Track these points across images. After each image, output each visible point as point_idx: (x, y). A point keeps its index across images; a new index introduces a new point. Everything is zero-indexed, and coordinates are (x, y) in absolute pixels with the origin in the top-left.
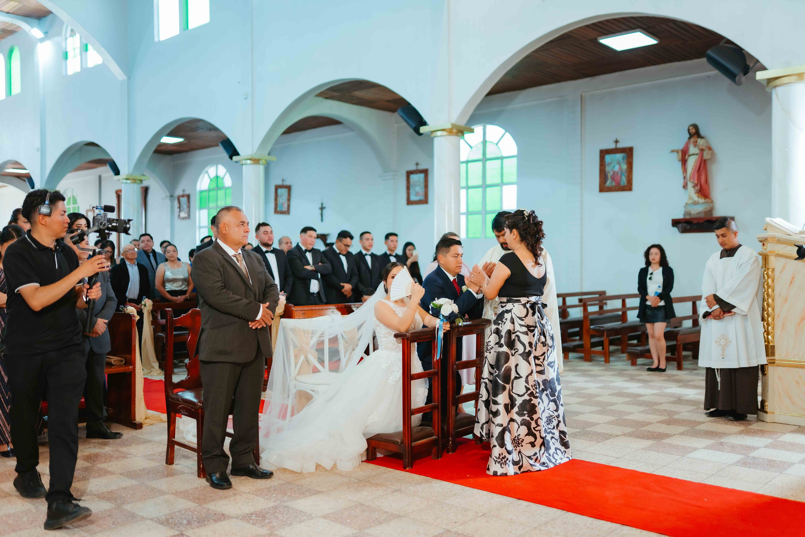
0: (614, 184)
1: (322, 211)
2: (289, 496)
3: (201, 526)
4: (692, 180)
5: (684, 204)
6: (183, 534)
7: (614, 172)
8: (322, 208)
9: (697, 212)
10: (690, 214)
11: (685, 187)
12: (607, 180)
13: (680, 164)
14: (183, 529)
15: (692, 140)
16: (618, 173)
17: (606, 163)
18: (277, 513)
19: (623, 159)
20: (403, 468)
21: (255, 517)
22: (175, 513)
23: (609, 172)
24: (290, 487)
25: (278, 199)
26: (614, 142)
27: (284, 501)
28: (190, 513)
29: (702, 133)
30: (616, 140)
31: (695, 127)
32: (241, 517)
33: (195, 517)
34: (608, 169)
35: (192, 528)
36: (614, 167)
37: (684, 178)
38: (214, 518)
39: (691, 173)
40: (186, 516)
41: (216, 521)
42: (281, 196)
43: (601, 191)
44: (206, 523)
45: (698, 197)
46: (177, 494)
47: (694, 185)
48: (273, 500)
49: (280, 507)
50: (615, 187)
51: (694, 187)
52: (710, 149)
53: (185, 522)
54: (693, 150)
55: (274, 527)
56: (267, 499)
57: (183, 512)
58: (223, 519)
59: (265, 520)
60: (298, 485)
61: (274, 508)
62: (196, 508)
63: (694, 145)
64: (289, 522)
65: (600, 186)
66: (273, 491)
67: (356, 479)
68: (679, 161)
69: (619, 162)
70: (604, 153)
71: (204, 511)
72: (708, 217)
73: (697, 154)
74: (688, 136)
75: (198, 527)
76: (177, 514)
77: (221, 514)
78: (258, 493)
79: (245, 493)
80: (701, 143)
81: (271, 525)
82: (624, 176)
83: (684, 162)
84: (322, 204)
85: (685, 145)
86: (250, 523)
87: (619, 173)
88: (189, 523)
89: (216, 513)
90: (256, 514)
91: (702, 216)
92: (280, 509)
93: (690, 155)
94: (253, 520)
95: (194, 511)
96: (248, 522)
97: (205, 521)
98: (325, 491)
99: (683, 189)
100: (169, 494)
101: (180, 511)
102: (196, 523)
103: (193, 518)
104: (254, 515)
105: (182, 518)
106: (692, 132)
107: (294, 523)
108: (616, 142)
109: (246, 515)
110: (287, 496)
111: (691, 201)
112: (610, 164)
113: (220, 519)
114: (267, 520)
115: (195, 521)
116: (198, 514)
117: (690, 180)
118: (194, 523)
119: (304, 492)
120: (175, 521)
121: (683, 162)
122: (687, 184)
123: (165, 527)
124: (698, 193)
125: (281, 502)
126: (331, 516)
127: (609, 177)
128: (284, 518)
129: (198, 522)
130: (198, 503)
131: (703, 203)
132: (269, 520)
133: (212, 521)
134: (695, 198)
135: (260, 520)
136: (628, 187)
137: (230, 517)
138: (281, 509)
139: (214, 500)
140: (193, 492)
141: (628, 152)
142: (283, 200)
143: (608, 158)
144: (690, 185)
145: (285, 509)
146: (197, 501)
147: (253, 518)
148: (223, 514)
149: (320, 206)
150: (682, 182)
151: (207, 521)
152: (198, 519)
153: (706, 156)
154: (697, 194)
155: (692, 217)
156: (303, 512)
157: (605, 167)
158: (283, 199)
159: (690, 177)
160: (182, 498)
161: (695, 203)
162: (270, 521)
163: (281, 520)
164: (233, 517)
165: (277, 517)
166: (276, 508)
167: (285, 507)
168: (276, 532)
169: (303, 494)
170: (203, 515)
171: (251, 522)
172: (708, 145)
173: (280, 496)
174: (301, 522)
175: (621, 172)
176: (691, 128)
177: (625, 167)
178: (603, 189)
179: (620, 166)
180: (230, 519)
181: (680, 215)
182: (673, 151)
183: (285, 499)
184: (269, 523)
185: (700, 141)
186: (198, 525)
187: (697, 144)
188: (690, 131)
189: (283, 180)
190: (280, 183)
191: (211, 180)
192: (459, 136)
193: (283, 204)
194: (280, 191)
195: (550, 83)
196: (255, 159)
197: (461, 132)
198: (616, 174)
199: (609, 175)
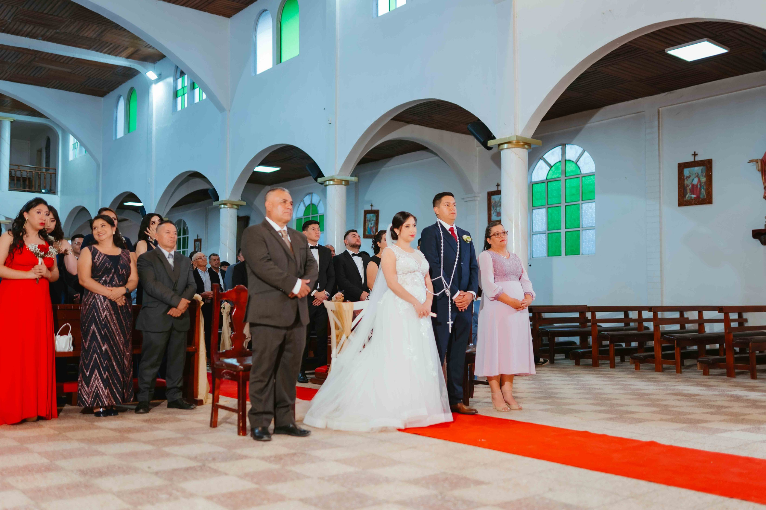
0: (693, 197)
7: (693, 185)
12: (687, 194)
13: (760, 173)
16: (697, 185)
17: (685, 177)
19: (702, 172)
23: (688, 186)
25: (367, 223)
26: (693, 155)
30: (695, 152)
34: (686, 182)
36: (693, 180)
37: (765, 188)
42: (370, 221)
43: (680, 204)
50: (695, 200)
65: (679, 200)
68: (759, 171)
69: (698, 175)
70: (682, 167)
82: (703, 188)
85: (765, 155)
87: (699, 186)
99: (764, 200)
108: (695, 155)
112: (689, 177)
121: (763, 172)
127: (688, 191)
136: (708, 200)
141: (707, 165)
143: (686, 172)
157: (684, 181)
158: (371, 224)
175: (700, 185)
177: (703, 180)
178: (682, 202)
179: (699, 179)
181: (760, 226)
182: (751, 161)
189: (372, 206)
190: (369, 208)
191: (306, 208)
192: (526, 149)
193: (371, 228)
194: (369, 216)
195: (627, 100)
196: (338, 180)
197: (527, 145)
198: (695, 187)
199: (688, 188)
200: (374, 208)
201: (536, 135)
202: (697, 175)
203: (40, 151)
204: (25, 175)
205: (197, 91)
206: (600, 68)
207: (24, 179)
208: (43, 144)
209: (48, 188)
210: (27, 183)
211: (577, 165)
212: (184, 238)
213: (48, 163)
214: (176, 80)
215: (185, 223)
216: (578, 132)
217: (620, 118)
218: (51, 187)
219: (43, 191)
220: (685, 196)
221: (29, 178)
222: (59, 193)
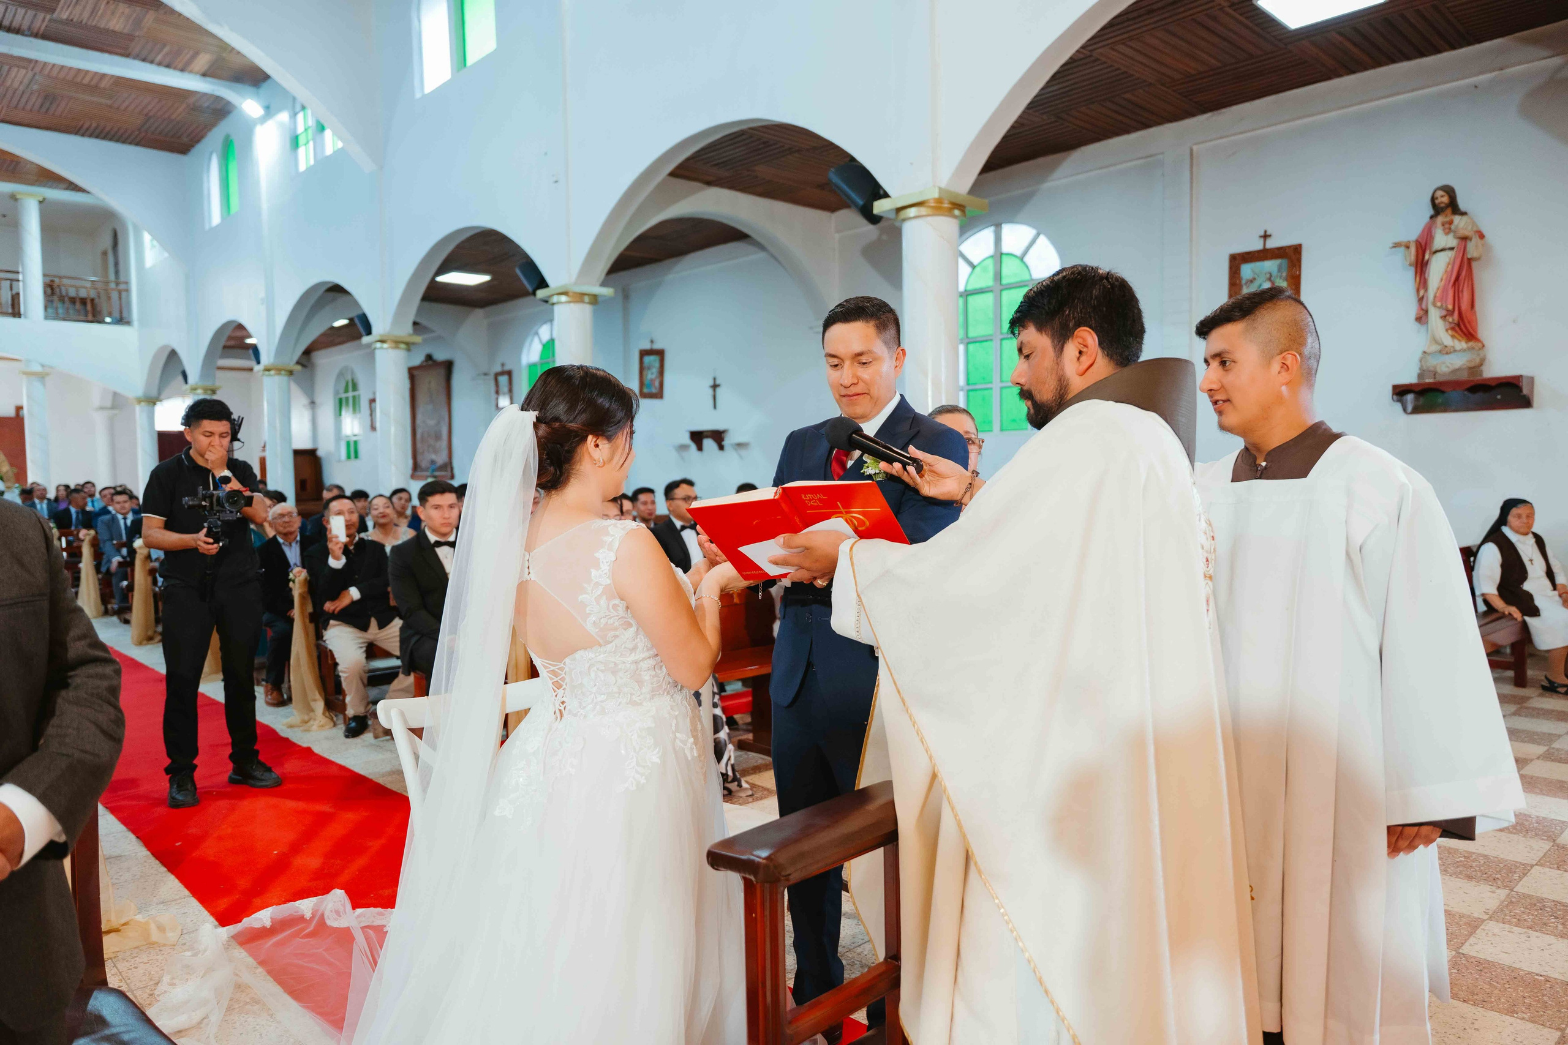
1: (714, 391)
4: (1439, 304)
5: (1419, 354)
8: (715, 386)
9: (1452, 368)
10: (1435, 374)
11: (1422, 318)
13: (1413, 269)
15: (1440, 219)
17: (1244, 280)
19: (1280, 269)
25: (644, 373)
26: (1261, 237)
29: (1462, 205)
30: (1265, 232)
31: (1450, 191)
36: (1259, 287)
37: (1421, 300)
39: (1438, 289)
42: (649, 368)
45: (1453, 336)
47: (1444, 313)
51: (1444, 317)
52: (1482, 236)
54: (1441, 239)
63: (1444, 230)
68: (1410, 265)
69: (1271, 276)
70: (1237, 261)
72: (1476, 378)
73: (1452, 249)
74: (1432, 212)
80: (1462, 225)
83: (1421, 266)
84: (715, 379)
85: (1423, 231)
91: (1464, 376)
93: (1437, 251)
99: (1416, 325)
106: (1442, 203)
108: (1265, 236)
111: (1438, 348)
112: (1252, 278)
117: (1434, 305)
121: (1419, 266)
122: (1426, 312)
124: (1453, 329)
131: (1463, 350)
134: (1447, 339)
141: (1292, 255)
142: (651, 375)
143: (1247, 270)
144: (1434, 314)
149: (711, 383)
150: (1413, 310)
153: (1472, 250)
154: (1450, 332)
155: (1439, 379)
158: (652, 373)
159: (1435, 297)
161: (1445, 351)
172: (1475, 229)
176: (1440, 193)
177: (1283, 285)
179: (1273, 284)
181: (1409, 377)
182: (1397, 245)
185: (1457, 219)
187: (1453, 227)
188: (1437, 202)
189: (652, 342)
190: (647, 346)
191: (544, 346)
192: (956, 215)
193: (652, 381)
194: (648, 359)
195: (1127, 132)
196: (575, 293)
197: (959, 209)
200: (657, 346)
202: (1268, 276)
203: (105, 253)
204: (83, 294)
205: (328, 134)
206: (1099, 50)
207: (83, 301)
208: (106, 242)
209: (117, 315)
210: (89, 307)
211: (1024, 263)
212: (354, 398)
213: (117, 272)
214: (294, 115)
215: (353, 373)
216: (1029, 196)
217: (1112, 169)
218: (121, 312)
219: (108, 320)
221: (92, 300)
222: (136, 323)
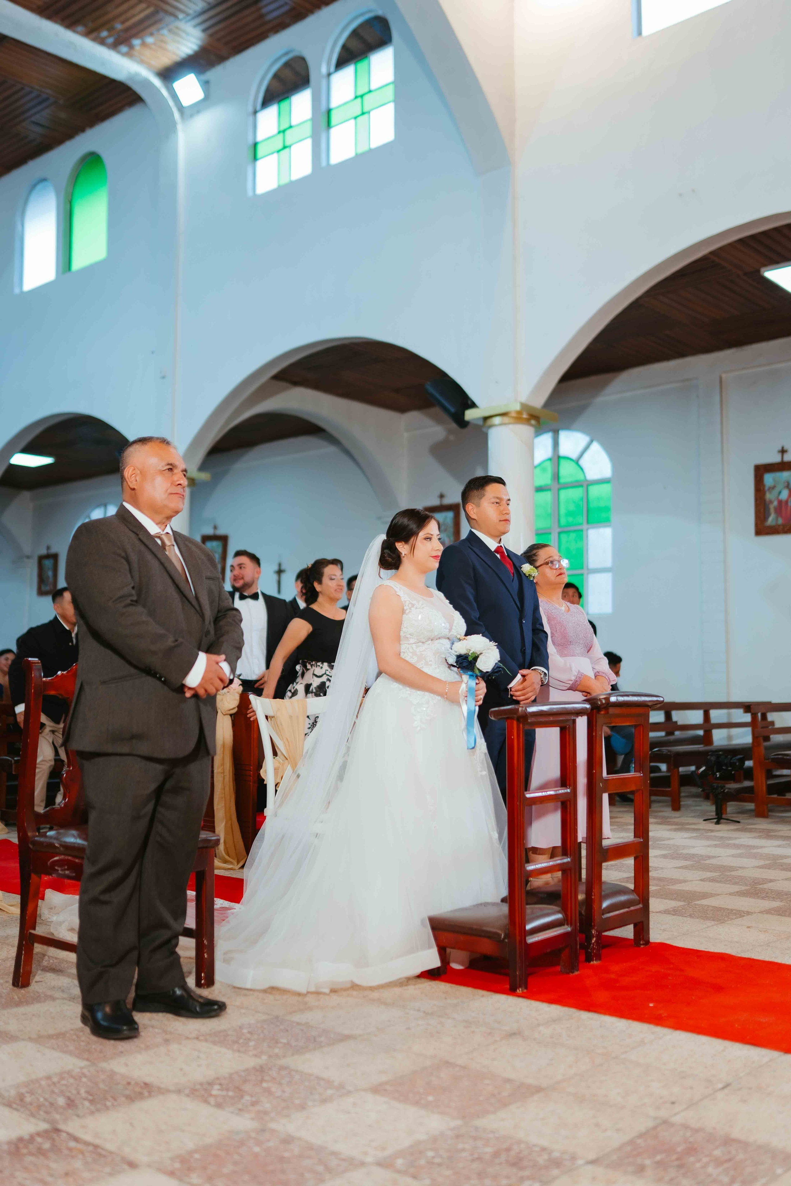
0: (780, 521)
1: (279, 575)
2: (285, 1044)
3: (98, 1110)
6: (57, 1130)
7: (780, 502)
8: (279, 572)
12: (769, 515)
14: (58, 1117)
16: (787, 502)
17: (766, 488)
18: (266, 1081)
20: (512, 991)
21: (219, 1090)
22: (37, 1081)
23: (771, 502)
24: (282, 1027)
26: (779, 452)
27: (277, 1056)
28: (71, 1081)
30: (783, 448)
32: (187, 1091)
33: (82, 1091)
34: (768, 496)
35: (78, 1116)
36: (780, 493)
38: (127, 1092)
40: (64, 1088)
41: (131, 1099)
43: (759, 533)
44: (109, 1104)
46: (39, 1039)
48: (251, 1053)
49: (270, 1069)
50: (784, 525)
53: (61, 1101)
55: (266, 1113)
56: (239, 1051)
57: (55, 1079)
58: (146, 1094)
59: (242, 1097)
60: (298, 1024)
61: (257, 1071)
62: (85, 1071)
64: (297, 1102)
65: (757, 525)
66: (248, 1036)
67: (419, 1010)
70: (761, 470)
71: (103, 1077)
75: (92, 1113)
76: (43, 1083)
77: (142, 1085)
78: (217, 1039)
79: (187, 1038)
81: (258, 1108)
84: (280, 564)
86: (209, 1103)
88: (71, 1103)
89: (129, 1080)
90: (220, 1084)
92: (270, 1073)
94: (215, 1096)
95: (81, 1078)
96: (206, 1101)
97: (106, 1099)
98: (360, 1035)
100: (23, 1040)
101: (49, 1078)
102: (87, 1103)
103: (78, 1093)
104: (217, 1087)
105: (53, 1092)
107: (310, 1103)
108: (783, 451)
109: (198, 1087)
110: (280, 1045)
112: (774, 487)
113: (141, 1093)
114: (247, 1098)
115: (85, 1099)
116: (89, 1083)
118: (82, 1104)
119: (315, 1038)
120: (38, 1099)
123: (15, 1113)
125: (270, 1056)
126: (388, 1087)
127: (772, 510)
128: (283, 1091)
129: (91, 1102)
130: (88, 1060)
132: (252, 1096)
133: (123, 1099)
135: (232, 1098)
137: (162, 1091)
138: (274, 1073)
139: (122, 1052)
140: (74, 1037)
143: (769, 479)
145: (283, 1073)
146: (86, 1056)
147: (214, 1092)
148: (146, 1084)
149: (277, 568)
151: (111, 1099)
152: (91, 1095)
156: (323, 1079)
157: (764, 494)
160: (53, 1049)
162: (254, 1099)
163: (278, 1097)
164: (168, 1091)
165: (268, 1091)
166: (261, 1070)
167: (282, 1068)
168: (273, 1125)
169: (315, 1041)
170: (102, 1086)
171: (212, 1100)
173: (265, 1044)
174: (324, 1101)
178: (762, 529)
180: (163, 1093)
183: (277, 1051)
184: (253, 1104)
186: (92, 1108)
190: (210, 532)
192: (532, 425)
195: (667, 359)
197: (534, 420)
198: (783, 505)
199: (772, 507)
201: (549, 403)
202: (786, 484)
217: (654, 389)
220: (766, 518)
